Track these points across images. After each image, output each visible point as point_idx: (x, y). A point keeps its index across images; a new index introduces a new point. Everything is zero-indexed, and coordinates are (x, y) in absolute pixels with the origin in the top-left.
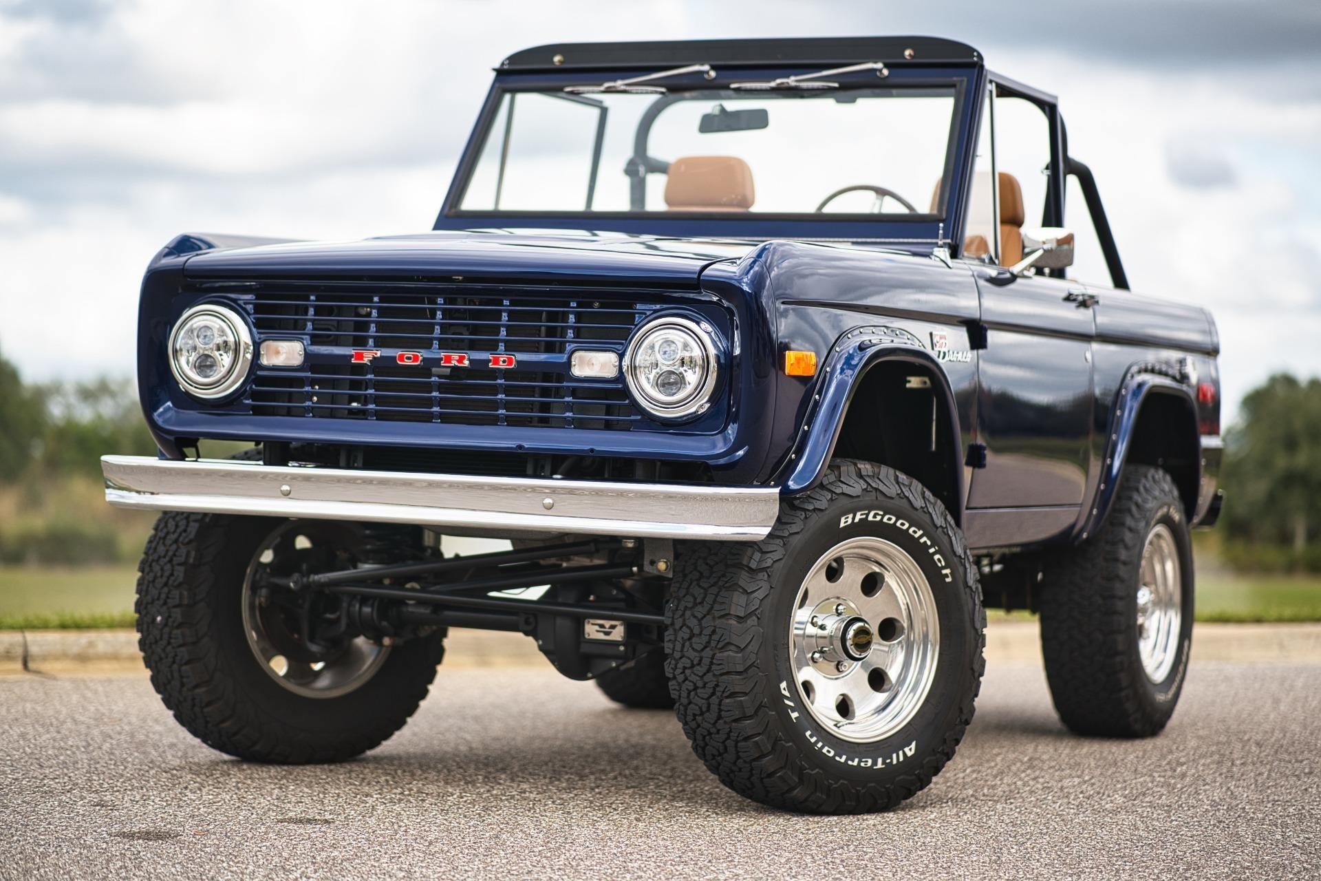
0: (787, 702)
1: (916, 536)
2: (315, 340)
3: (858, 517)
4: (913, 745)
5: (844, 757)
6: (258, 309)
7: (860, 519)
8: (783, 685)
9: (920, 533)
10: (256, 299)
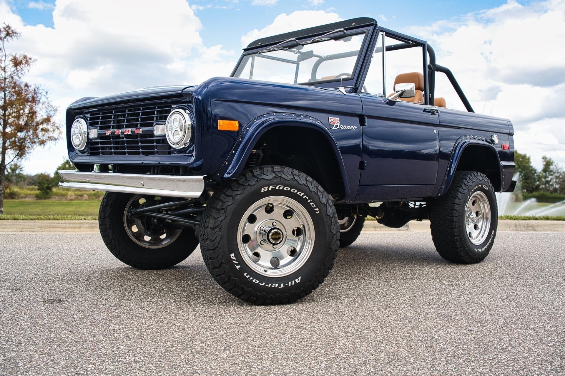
0: (234, 262)
1: (301, 195)
2: (101, 128)
3: (271, 188)
4: (300, 278)
5: (264, 284)
6: (91, 119)
7: (272, 189)
8: (232, 255)
9: (303, 194)
10: (90, 115)
